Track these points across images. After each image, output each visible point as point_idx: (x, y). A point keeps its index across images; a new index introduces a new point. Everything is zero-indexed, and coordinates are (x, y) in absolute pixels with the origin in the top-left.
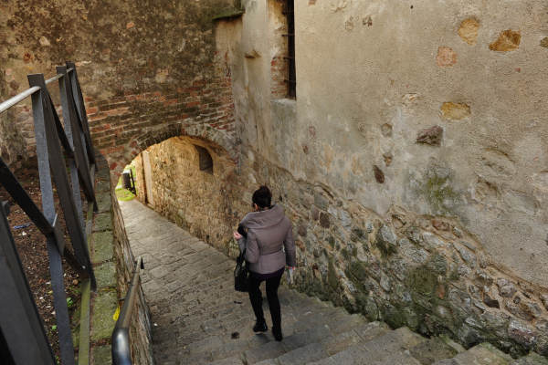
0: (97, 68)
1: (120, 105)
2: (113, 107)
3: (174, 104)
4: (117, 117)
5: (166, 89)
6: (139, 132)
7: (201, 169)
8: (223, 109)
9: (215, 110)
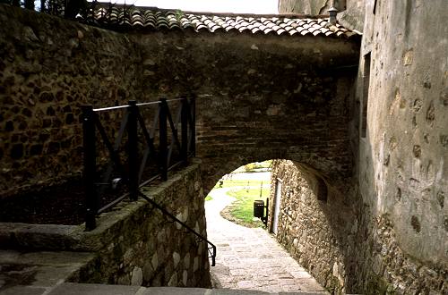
0: (216, 100)
1: (230, 129)
2: (223, 129)
3: (281, 133)
4: (226, 136)
5: (277, 120)
6: (244, 150)
7: (319, 199)
8: (336, 143)
9: (326, 143)
